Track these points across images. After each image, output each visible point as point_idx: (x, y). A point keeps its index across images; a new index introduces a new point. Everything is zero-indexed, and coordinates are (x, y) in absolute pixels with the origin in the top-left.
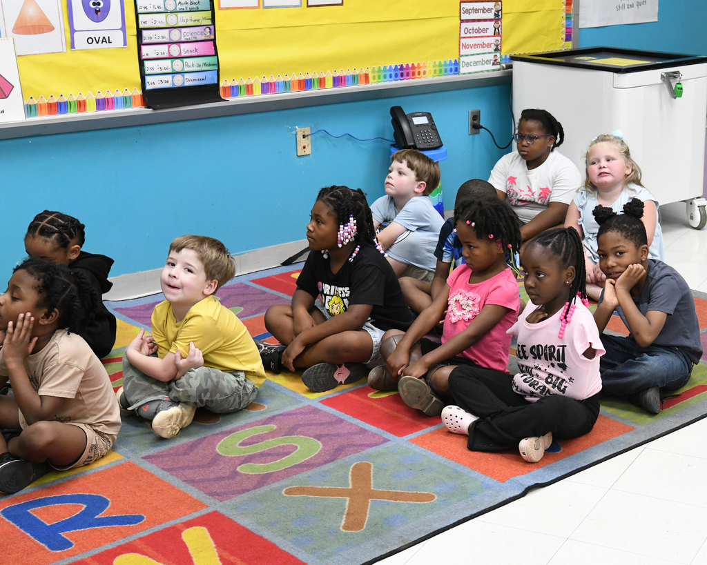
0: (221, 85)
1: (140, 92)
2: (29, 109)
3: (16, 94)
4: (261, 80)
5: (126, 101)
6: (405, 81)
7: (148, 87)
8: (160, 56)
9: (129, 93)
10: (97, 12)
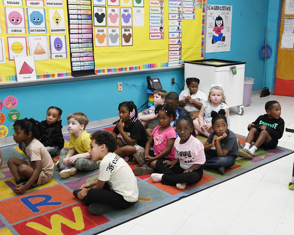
0: (95, 70)
1: (71, 72)
2: (38, 77)
3: (34, 72)
4: (107, 68)
5: (67, 74)
6: (151, 69)
7: (73, 70)
8: (77, 61)
9: (68, 72)
10: (58, 48)
